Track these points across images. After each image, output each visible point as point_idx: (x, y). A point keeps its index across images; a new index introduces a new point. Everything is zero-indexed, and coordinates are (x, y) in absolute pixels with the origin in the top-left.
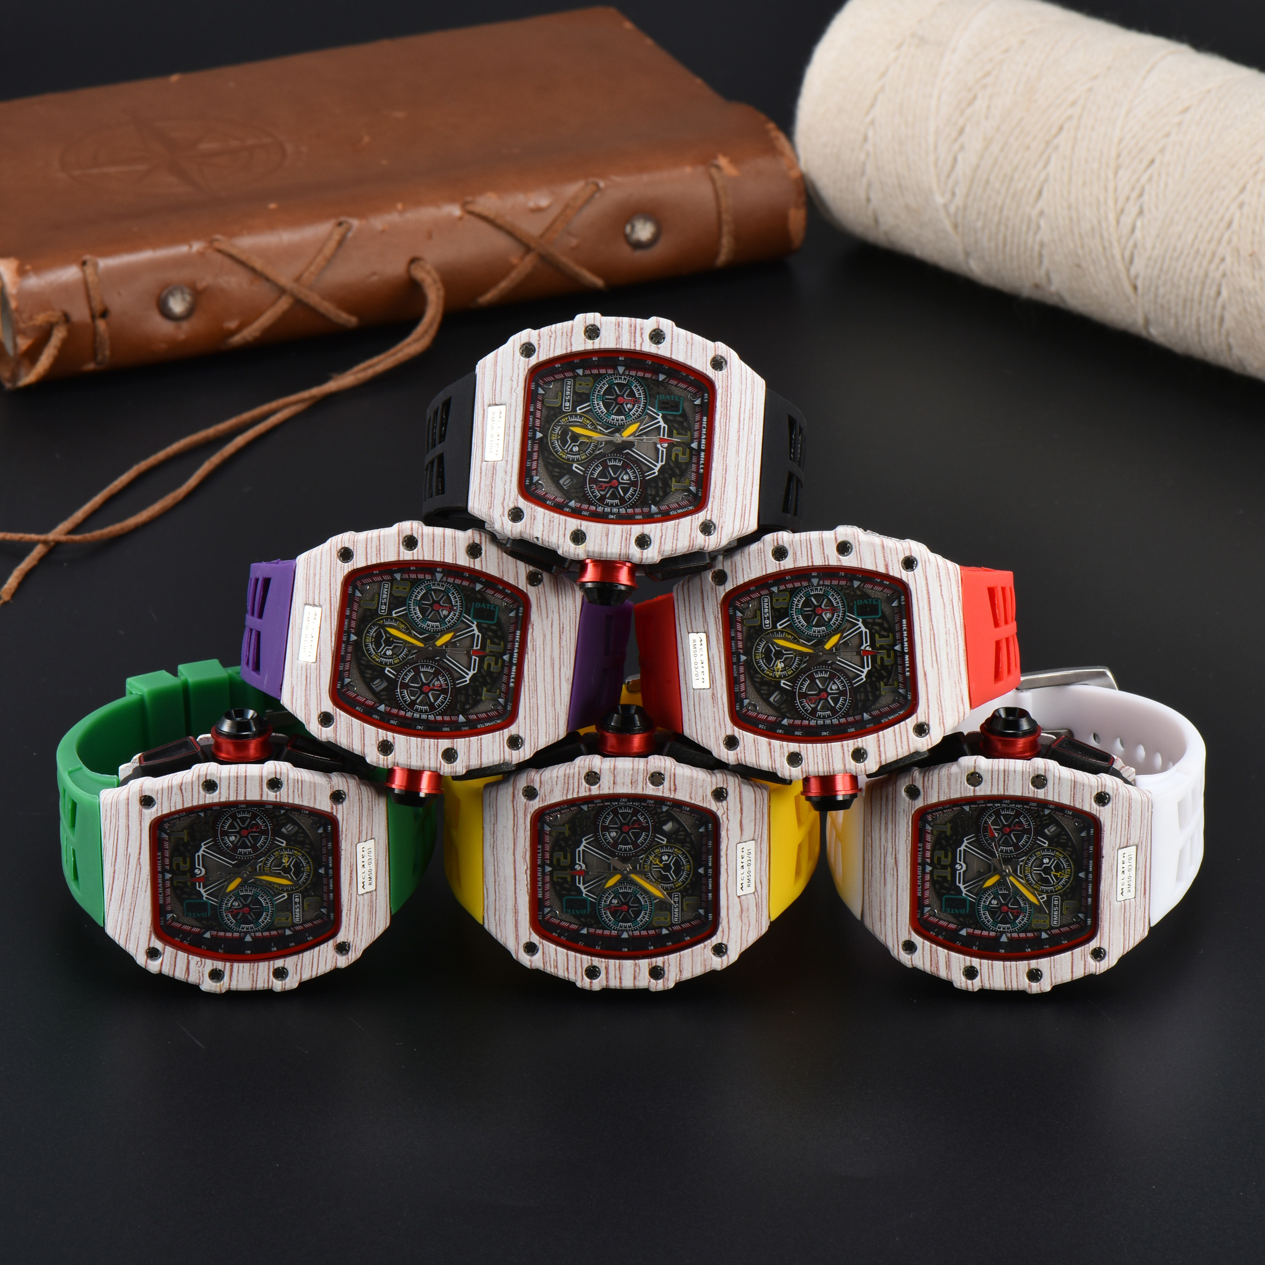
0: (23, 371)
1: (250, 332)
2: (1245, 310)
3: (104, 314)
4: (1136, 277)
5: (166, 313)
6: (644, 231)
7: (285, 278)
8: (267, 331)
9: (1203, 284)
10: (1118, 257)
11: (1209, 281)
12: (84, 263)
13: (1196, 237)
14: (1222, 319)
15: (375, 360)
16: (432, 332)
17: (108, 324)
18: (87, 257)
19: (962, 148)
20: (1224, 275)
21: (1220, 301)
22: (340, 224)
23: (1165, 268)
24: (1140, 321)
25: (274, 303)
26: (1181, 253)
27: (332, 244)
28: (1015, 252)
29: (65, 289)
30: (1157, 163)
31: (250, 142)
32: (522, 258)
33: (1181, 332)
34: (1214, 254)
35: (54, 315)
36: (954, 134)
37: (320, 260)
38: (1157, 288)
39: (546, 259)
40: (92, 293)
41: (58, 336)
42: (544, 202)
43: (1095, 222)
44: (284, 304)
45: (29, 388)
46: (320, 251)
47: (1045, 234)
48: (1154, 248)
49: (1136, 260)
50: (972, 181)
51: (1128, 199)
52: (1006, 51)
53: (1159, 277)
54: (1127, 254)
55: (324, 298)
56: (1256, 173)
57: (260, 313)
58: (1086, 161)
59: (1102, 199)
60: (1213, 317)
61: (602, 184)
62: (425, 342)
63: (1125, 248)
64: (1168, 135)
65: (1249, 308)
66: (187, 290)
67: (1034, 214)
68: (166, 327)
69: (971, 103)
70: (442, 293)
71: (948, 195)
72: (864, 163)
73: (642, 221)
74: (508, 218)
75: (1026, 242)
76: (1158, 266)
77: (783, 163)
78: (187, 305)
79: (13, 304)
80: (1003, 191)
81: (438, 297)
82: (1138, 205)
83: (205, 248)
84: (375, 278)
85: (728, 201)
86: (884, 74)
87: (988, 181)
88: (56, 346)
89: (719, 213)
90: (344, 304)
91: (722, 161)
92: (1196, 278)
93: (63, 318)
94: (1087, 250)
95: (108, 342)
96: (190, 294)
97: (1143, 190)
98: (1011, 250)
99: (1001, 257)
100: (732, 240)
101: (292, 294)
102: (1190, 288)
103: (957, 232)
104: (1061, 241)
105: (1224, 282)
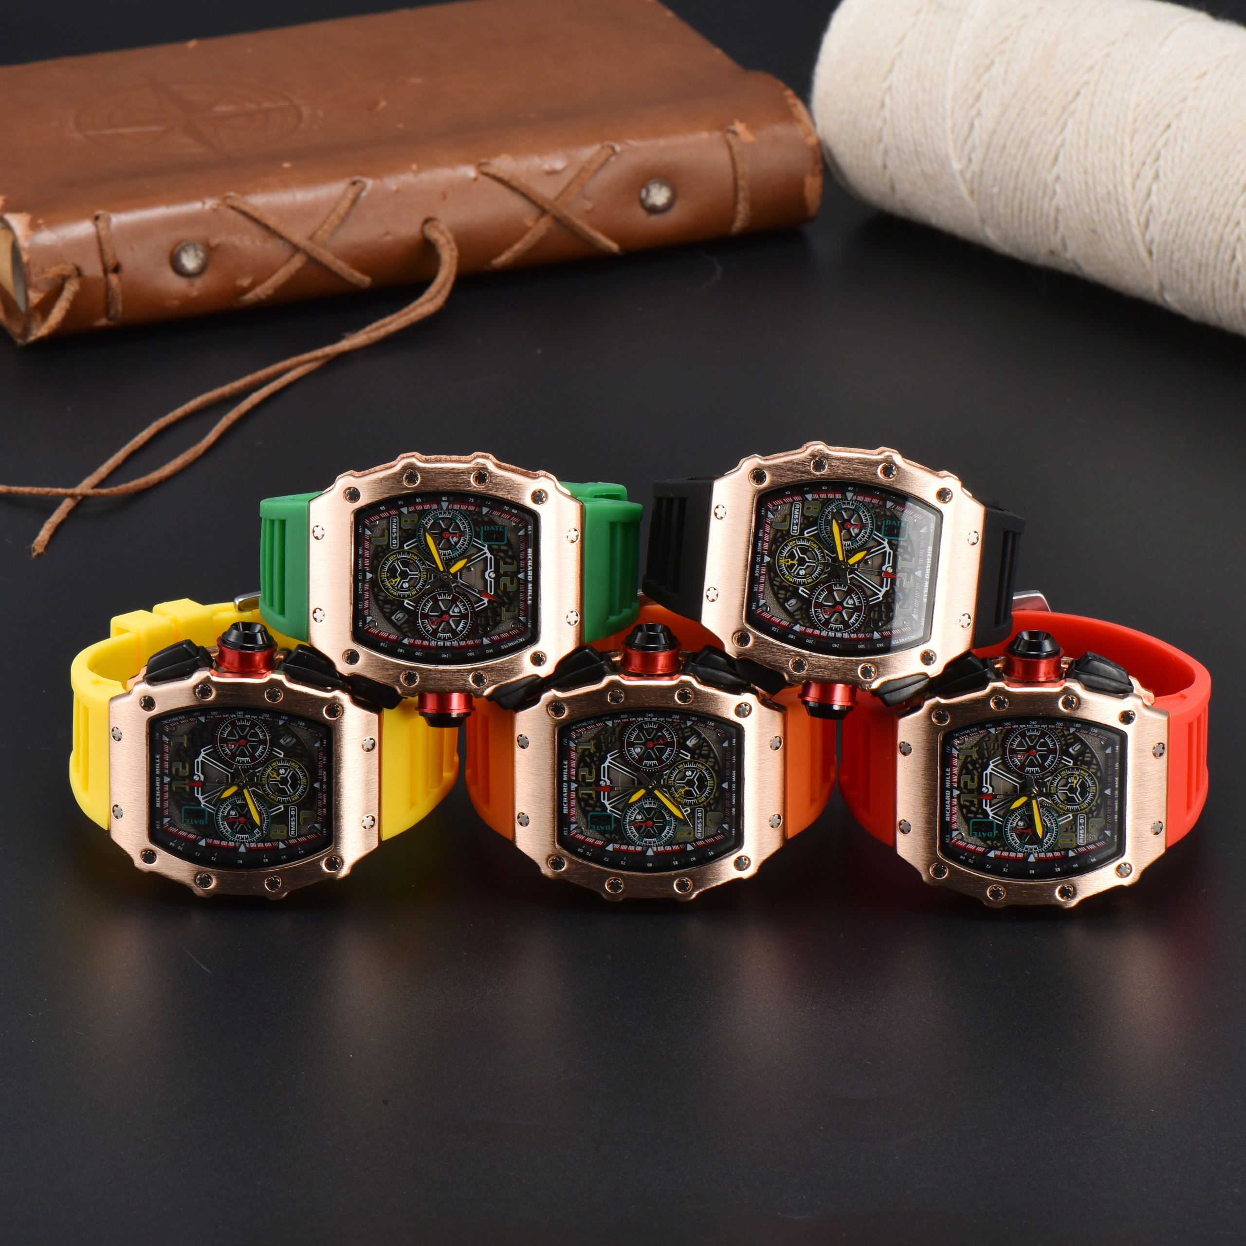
0: (34, 325)
1: (263, 290)
3: (117, 269)
4: (1152, 242)
5: (178, 269)
6: (659, 196)
7: (299, 237)
8: (281, 289)
9: (1218, 248)
10: (1134, 222)
11: (1223, 246)
12: (97, 218)
13: (1211, 201)
14: (1236, 284)
15: (388, 319)
16: (445, 293)
17: (120, 278)
18: (100, 212)
20: (1239, 239)
21: (1235, 265)
22: (354, 183)
23: (1180, 233)
24: (1156, 287)
25: (287, 261)
26: (1197, 216)
27: (346, 203)
28: (1030, 218)
29: (78, 244)
30: (1173, 127)
31: (266, 105)
32: (537, 221)
33: (1196, 297)
34: (1229, 218)
35: (68, 269)
36: (971, 100)
37: (334, 219)
38: (1172, 253)
39: (560, 221)
40: (106, 247)
41: (71, 289)
42: (559, 164)
43: (1111, 187)
44: (297, 262)
45: (41, 341)
46: (334, 210)
47: (1060, 200)
48: (1169, 212)
49: (1151, 224)
50: (988, 148)
51: (1144, 163)
52: (1024, 17)
53: (1174, 241)
54: (1142, 220)
55: (337, 257)
57: (274, 272)
58: (1103, 126)
59: (1118, 164)
60: (1228, 282)
61: (618, 148)
62: (439, 301)
63: (1141, 212)
64: (1184, 100)
66: (199, 247)
67: (1050, 178)
69: (988, 69)
70: (455, 253)
71: (965, 161)
72: (881, 130)
73: (657, 186)
74: (523, 180)
75: (1042, 209)
76: (1174, 230)
77: (800, 131)
78: (200, 262)
79: (25, 258)
80: (1019, 157)
81: (451, 257)
82: (1154, 169)
83: (219, 205)
84: (389, 238)
85: (744, 168)
86: (901, 40)
87: (1004, 147)
88: (68, 300)
89: (735, 179)
90: (357, 263)
91: (739, 127)
92: (1211, 242)
93: (76, 272)
94: (1102, 215)
95: (120, 297)
96: (203, 251)
97: (1159, 154)
98: (1027, 216)
99: (1016, 224)
100: (748, 207)
101: (306, 253)
102: (1205, 252)
103: (973, 199)
104: (1077, 206)
105: (1239, 247)
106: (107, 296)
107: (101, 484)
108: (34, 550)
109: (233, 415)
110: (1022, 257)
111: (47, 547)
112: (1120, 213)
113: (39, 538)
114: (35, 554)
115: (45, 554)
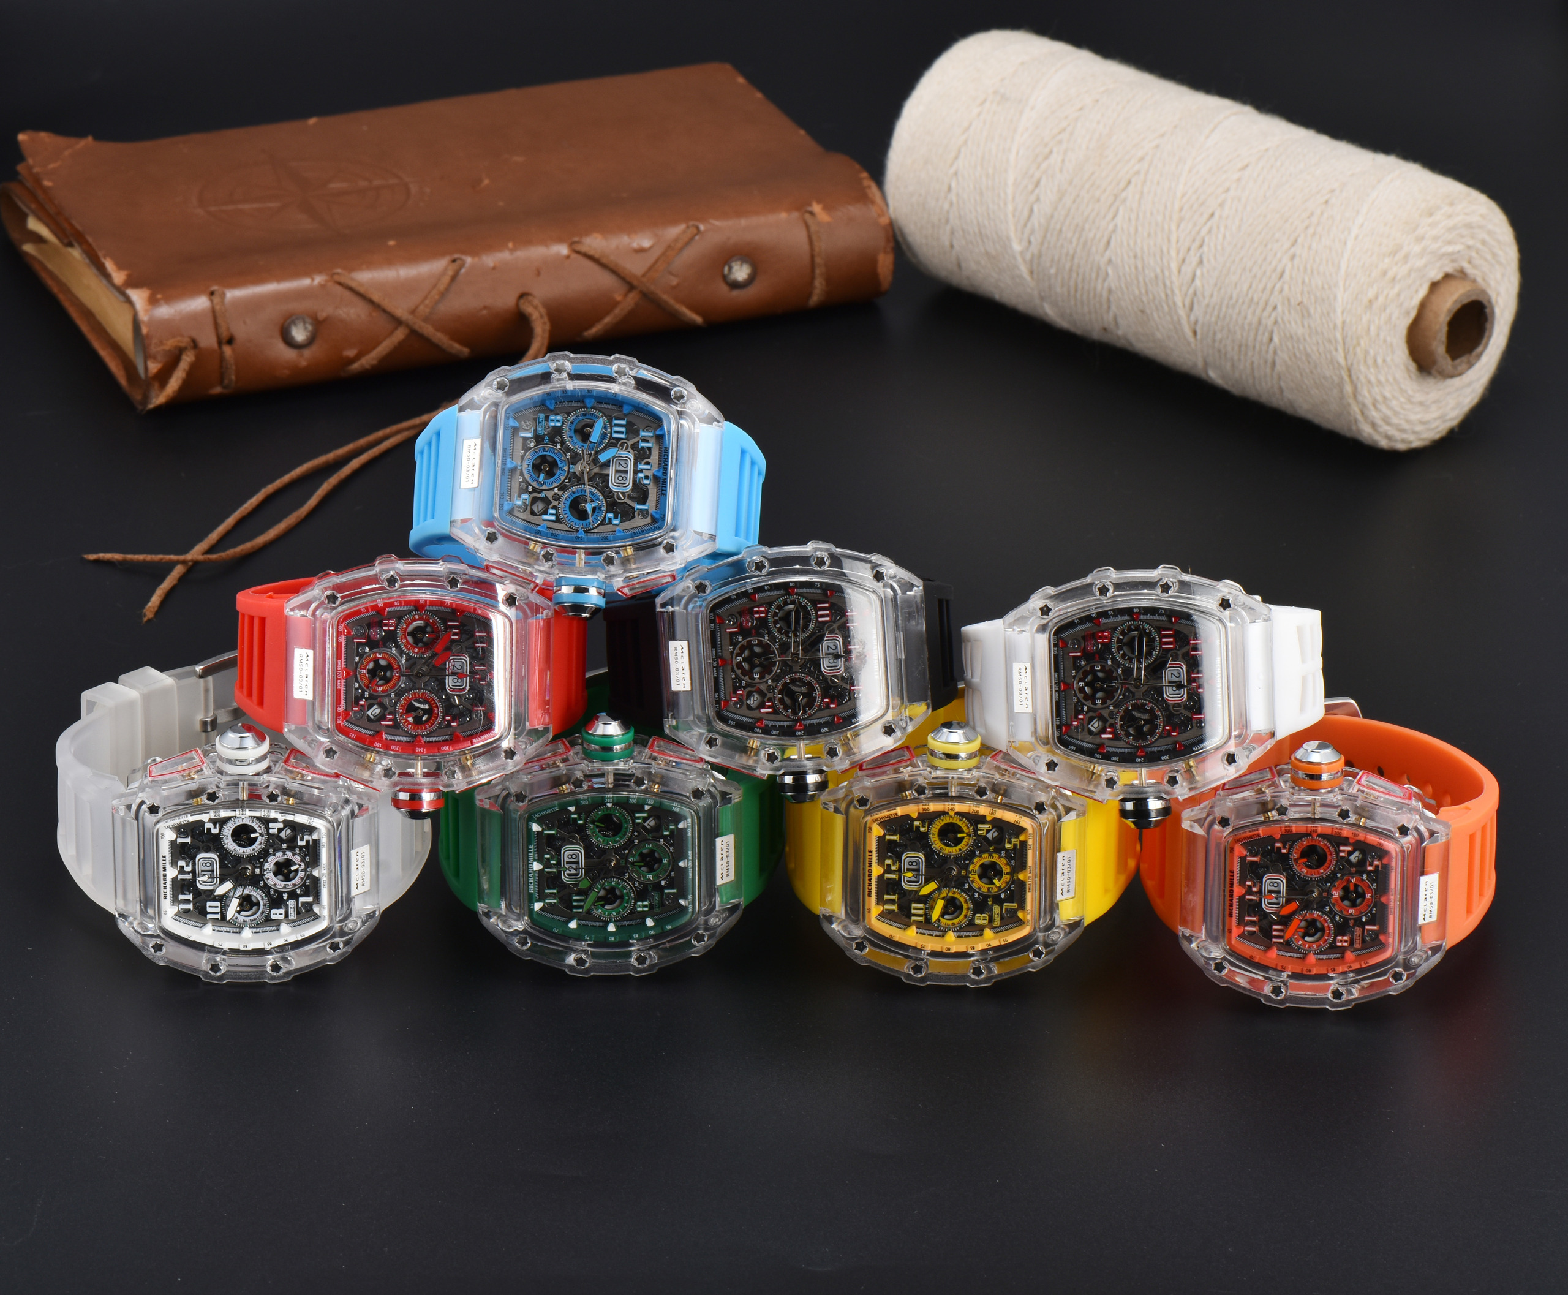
0: (153, 393)
1: (368, 361)
2: (1295, 355)
3: (230, 341)
4: (1196, 322)
5: (289, 342)
6: (741, 272)
7: (401, 311)
8: (383, 360)
9: (1257, 330)
10: (1179, 304)
11: (1261, 329)
12: (212, 293)
13: (1250, 287)
14: (1274, 364)
17: (233, 350)
18: (215, 288)
20: (1276, 322)
21: (1272, 346)
22: (454, 261)
23: (1221, 316)
24: (1200, 364)
25: (391, 333)
26: (1237, 301)
27: (446, 280)
28: (1085, 297)
29: (193, 318)
30: (1217, 216)
32: (626, 295)
33: (1237, 374)
34: (1267, 304)
35: (184, 342)
36: (1030, 187)
37: (435, 294)
38: (1215, 333)
39: (646, 296)
40: (220, 321)
41: (187, 360)
42: (646, 243)
43: (1158, 270)
44: (400, 334)
45: (159, 409)
46: (435, 286)
47: (1112, 282)
48: (1212, 296)
49: (1196, 307)
50: (1046, 231)
51: (1189, 249)
52: (1081, 109)
53: (1216, 323)
54: (1187, 302)
55: (437, 330)
56: (1307, 228)
57: (378, 344)
58: (1152, 214)
59: (1165, 249)
60: (1266, 362)
61: (702, 227)
63: (1186, 295)
64: (1227, 190)
65: (1298, 354)
66: (308, 320)
67: (1103, 261)
68: (289, 354)
69: (1047, 158)
70: (548, 327)
71: (1025, 243)
72: (948, 212)
73: (739, 263)
74: (612, 258)
75: (1095, 289)
76: (1216, 313)
77: (873, 211)
78: (308, 334)
79: (144, 330)
80: (1075, 241)
81: (544, 331)
82: (1198, 255)
83: (327, 281)
84: (485, 312)
85: (822, 246)
86: (967, 129)
87: (1061, 231)
88: (184, 370)
89: (812, 257)
90: (456, 335)
91: (816, 208)
92: (1250, 324)
93: (192, 344)
94: (1151, 296)
95: (234, 368)
96: (312, 324)
97: (1203, 241)
98: (1082, 295)
99: (1072, 302)
100: (824, 283)
101: (407, 326)
102: (1245, 334)
103: (1032, 278)
104: (1127, 288)
105: (1275, 329)
106: (221, 367)
107: (211, 550)
108: (145, 616)
109: (333, 480)
110: (1079, 332)
111: (157, 613)
113: (150, 604)
114: (145, 619)
115: (155, 619)
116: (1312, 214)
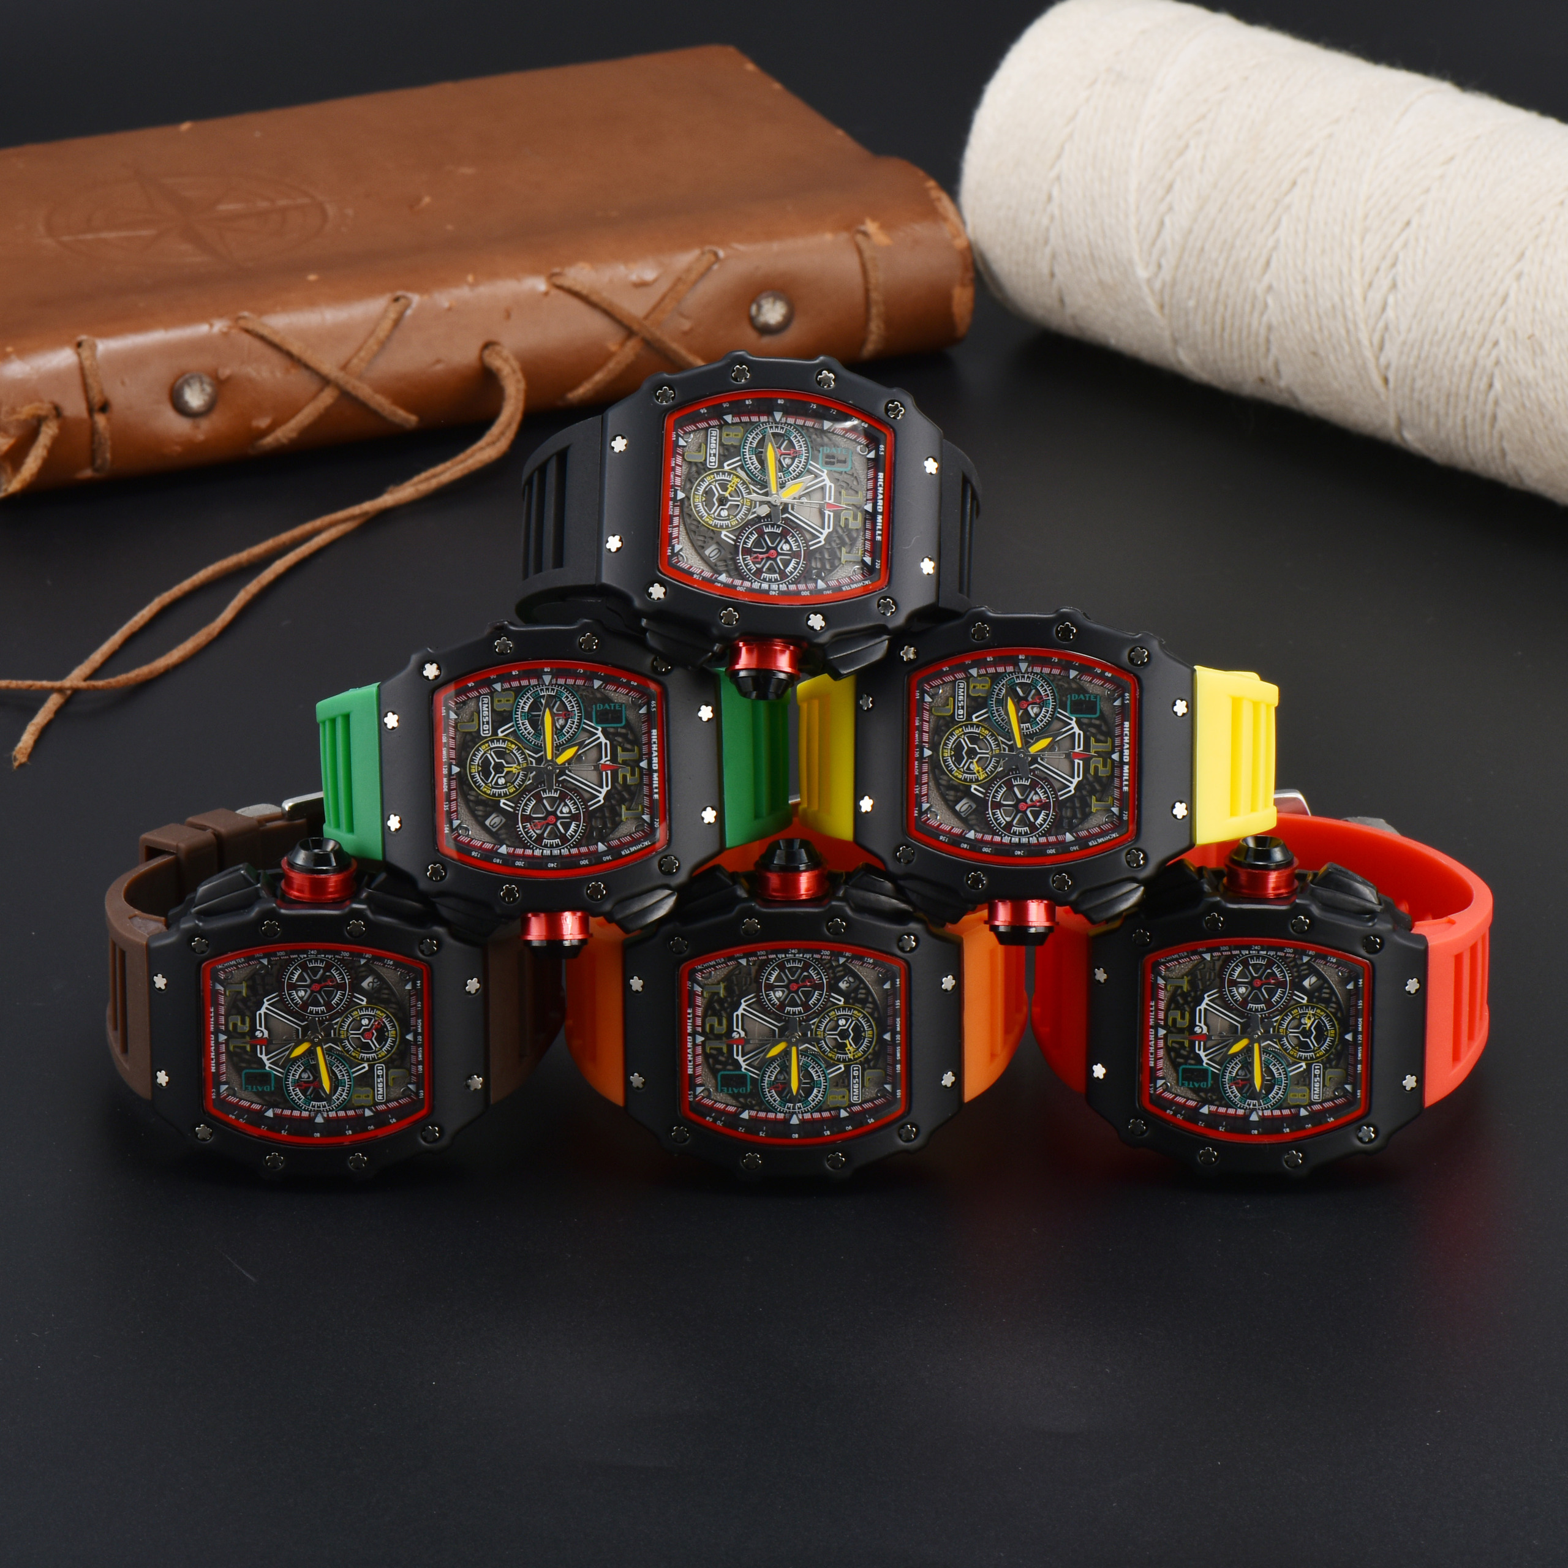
1: (285, 433)
2: (1524, 406)
3: (104, 407)
4: (1388, 367)
5: (180, 407)
6: (773, 313)
7: (328, 366)
8: (306, 431)
9: (1472, 374)
10: (1365, 342)
11: (1478, 371)
12: (79, 345)
13: (1462, 316)
14: (1494, 418)
15: (440, 468)
16: (510, 434)
17: (109, 420)
18: (83, 337)
19: (1170, 209)
20: (1497, 363)
21: (1492, 396)
22: (396, 300)
23: (1423, 355)
24: (1392, 422)
25: (315, 396)
26: (1444, 335)
27: (387, 324)
28: (1235, 338)
29: (56, 377)
30: (1414, 224)
31: (282, 202)
32: (622, 344)
33: (1443, 435)
34: (1484, 338)
35: (45, 409)
36: (1160, 193)
37: (372, 344)
38: (1414, 380)
39: (651, 344)
40: (90, 380)
41: (48, 433)
42: (649, 275)
43: (1337, 299)
44: (327, 398)
45: (11, 497)
46: (372, 333)
47: (1273, 315)
48: (1409, 330)
49: (1387, 345)
50: (1183, 250)
51: (1378, 270)
52: (1225, 89)
53: (1416, 366)
54: (1376, 339)
55: (376, 391)
56: (1537, 237)
57: (298, 409)
58: (1326, 223)
59: (1345, 270)
60: (1483, 416)
61: (721, 254)
62: (503, 445)
63: (1374, 330)
64: (1428, 191)
65: (1528, 404)
66: (207, 379)
67: (1260, 289)
69: (1181, 154)
70: (522, 385)
71: (1153, 268)
72: (1048, 229)
73: (771, 300)
74: (605, 294)
75: (1250, 325)
76: (1415, 352)
77: (947, 230)
78: (207, 398)
80: (1221, 262)
81: (518, 390)
82: (1390, 277)
83: (230, 328)
84: (440, 367)
85: (878, 277)
86: (1072, 119)
87: (1202, 249)
88: (45, 446)
89: (867, 291)
90: (400, 398)
91: (871, 227)
92: (1462, 366)
93: (54, 412)
94: (1326, 333)
95: (109, 443)
96: (211, 385)
97: (1397, 258)
98: (1231, 335)
99: (1218, 345)
100: (882, 326)
101: (337, 386)
102: (1455, 380)
103: (1163, 314)
104: (1293, 322)
105: (1497, 372)
106: (92, 442)
107: (96, 674)
108: (15, 759)
109: (252, 587)
110: (1223, 386)
111: (31, 756)
112: (1348, 331)
113: (20, 745)
114: (16, 764)
115: (28, 763)
116: (1543, 219)
